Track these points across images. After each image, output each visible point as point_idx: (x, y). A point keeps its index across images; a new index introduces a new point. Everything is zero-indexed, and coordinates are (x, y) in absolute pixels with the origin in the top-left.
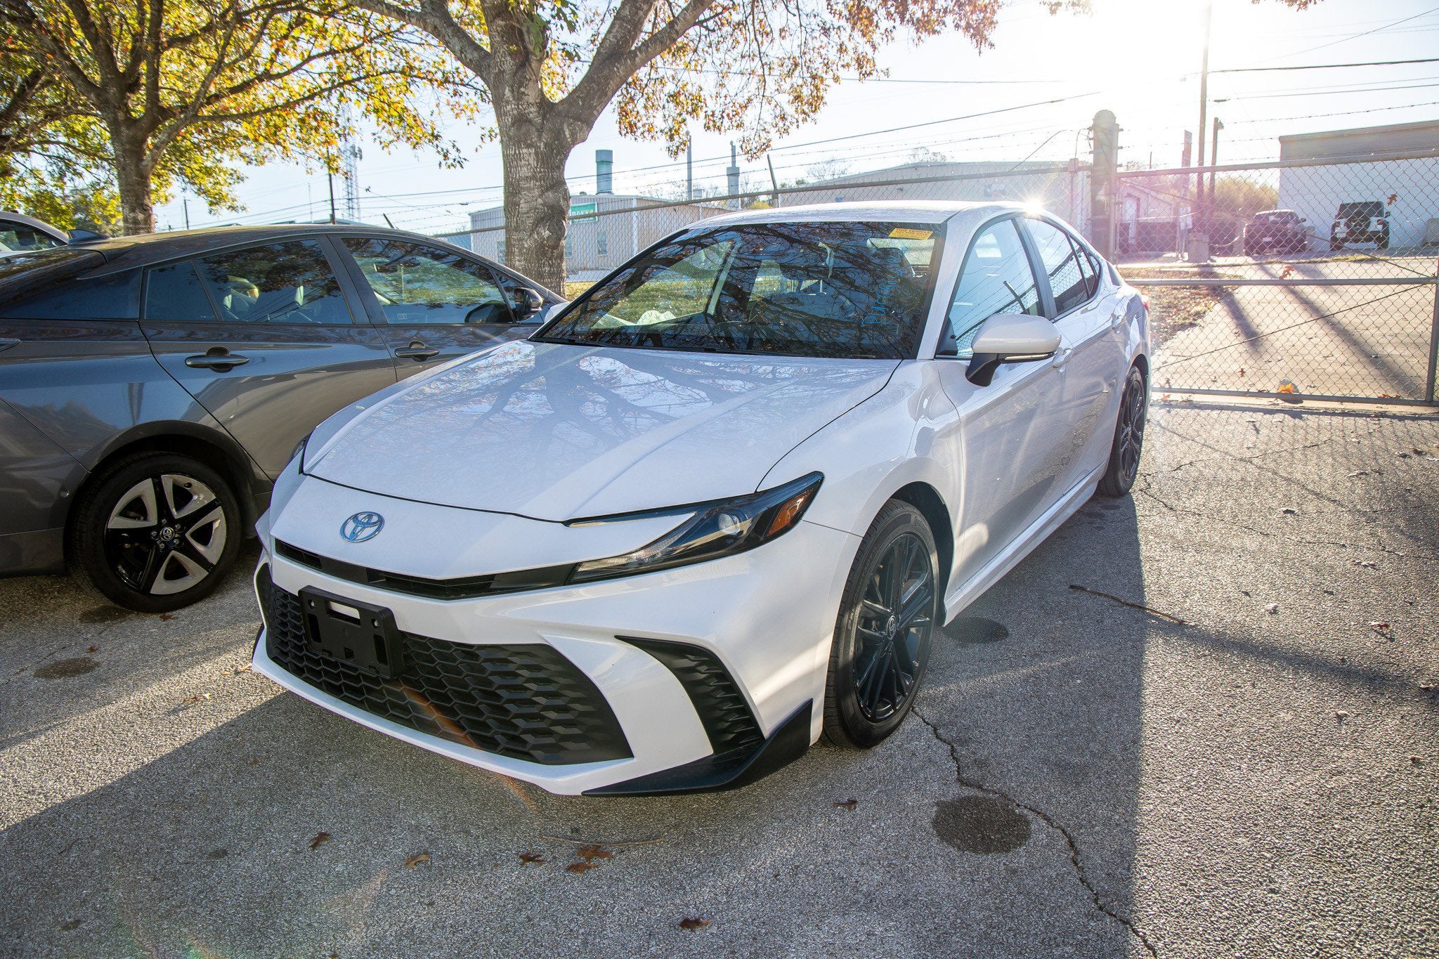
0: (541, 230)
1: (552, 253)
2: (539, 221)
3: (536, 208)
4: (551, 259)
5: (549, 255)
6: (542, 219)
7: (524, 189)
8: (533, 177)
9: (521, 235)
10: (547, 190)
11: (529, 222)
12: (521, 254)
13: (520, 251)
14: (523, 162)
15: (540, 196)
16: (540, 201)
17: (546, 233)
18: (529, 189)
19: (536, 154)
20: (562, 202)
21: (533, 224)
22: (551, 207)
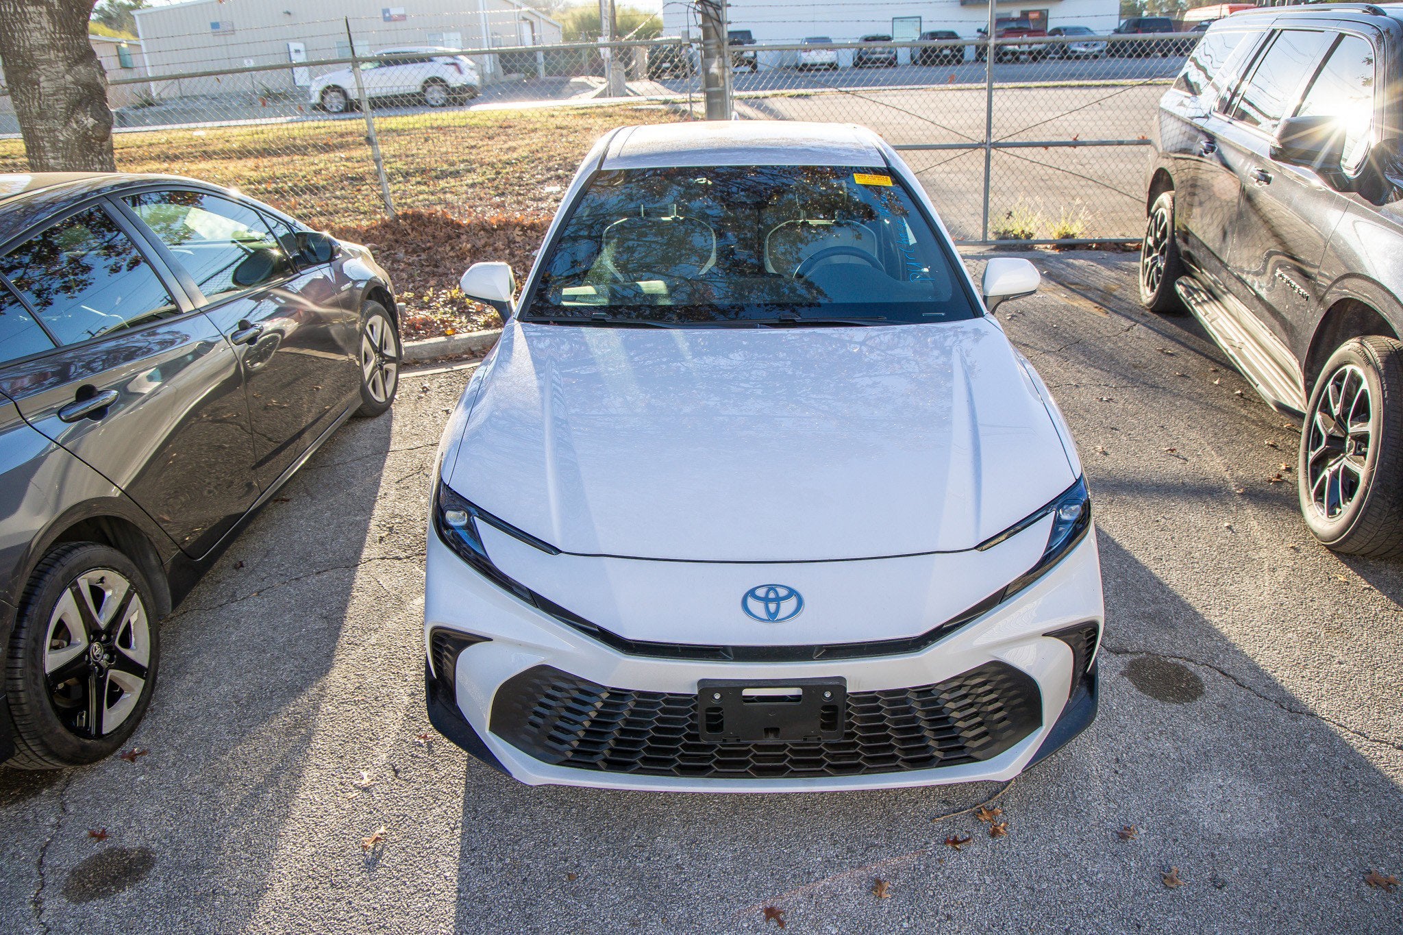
0: (81, 117)
1: (101, 146)
2: (77, 105)
3: (66, 89)
4: (100, 154)
5: (97, 148)
6: (80, 102)
7: (43, 62)
8: (52, 46)
9: (50, 124)
10: (76, 63)
11: (60, 107)
12: (55, 148)
13: (54, 144)
14: (32, 25)
15: (68, 72)
16: (69, 78)
17: (90, 122)
18: (49, 62)
19: (50, 13)
20: (99, 79)
21: (67, 109)
22: (87, 86)
